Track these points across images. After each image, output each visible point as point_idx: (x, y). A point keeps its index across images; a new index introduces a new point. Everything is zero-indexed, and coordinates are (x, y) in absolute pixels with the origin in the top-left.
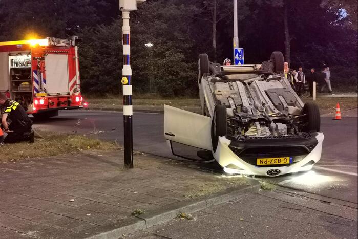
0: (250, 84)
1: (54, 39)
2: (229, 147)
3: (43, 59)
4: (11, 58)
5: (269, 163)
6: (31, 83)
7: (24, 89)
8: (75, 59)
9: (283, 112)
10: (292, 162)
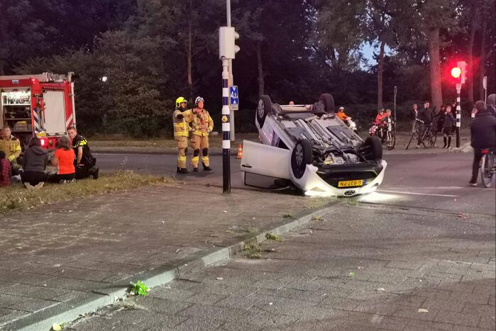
0: (310, 121)
1: (52, 75)
2: (317, 173)
3: (42, 96)
4: (3, 94)
5: (347, 185)
6: (30, 122)
7: (21, 129)
8: (71, 96)
9: (349, 145)
10: (364, 184)
